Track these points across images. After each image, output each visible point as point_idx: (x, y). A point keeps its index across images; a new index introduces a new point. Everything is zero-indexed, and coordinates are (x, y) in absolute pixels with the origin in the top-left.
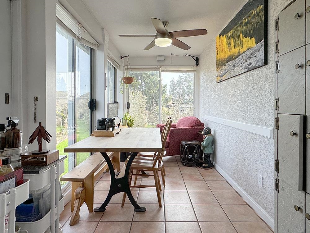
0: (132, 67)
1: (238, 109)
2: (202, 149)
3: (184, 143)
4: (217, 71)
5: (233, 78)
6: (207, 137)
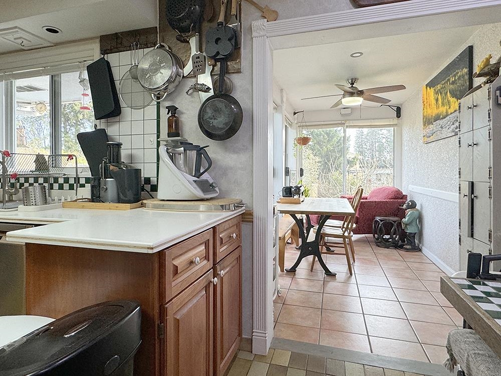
0: (308, 124)
1: (447, 177)
2: (403, 227)
3: (378, 218)
4: (424, 129)
5: (442, 141)
6: (409, 213)
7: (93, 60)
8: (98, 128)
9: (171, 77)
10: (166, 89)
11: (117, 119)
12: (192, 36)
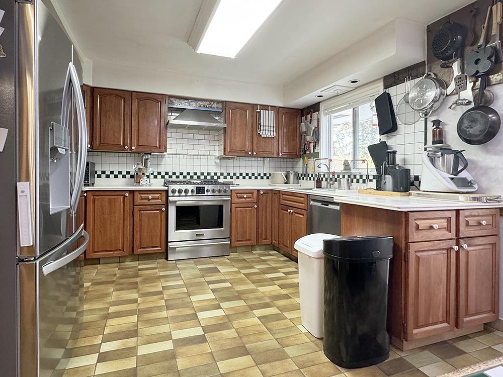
7: (379, 94)
8: (382, 141)
9: (435, 97)
10: (432, 107)
11: (394, 133)
12: (454, 62)
